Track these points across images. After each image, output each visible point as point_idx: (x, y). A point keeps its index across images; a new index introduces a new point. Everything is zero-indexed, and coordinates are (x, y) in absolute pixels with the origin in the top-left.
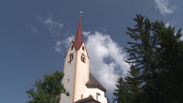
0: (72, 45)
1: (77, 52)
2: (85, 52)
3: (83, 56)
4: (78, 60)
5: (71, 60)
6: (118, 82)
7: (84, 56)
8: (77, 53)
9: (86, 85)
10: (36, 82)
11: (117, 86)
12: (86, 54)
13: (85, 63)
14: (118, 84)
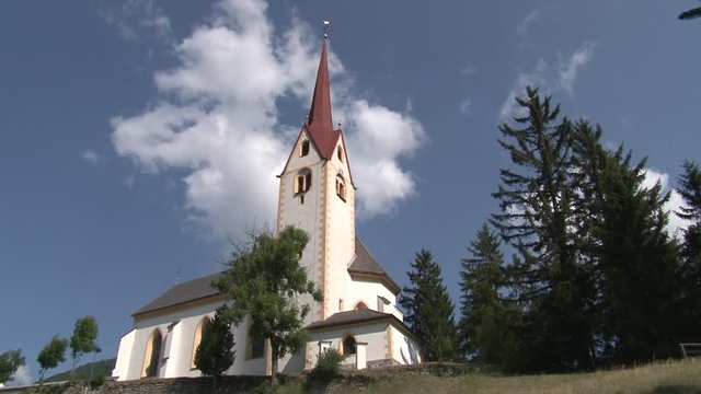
0: (304, 137)
1: (325, 164)
2: (344, 167)
3: (340, 181)
4: (329, 193)
5: (304, 189)
6: (415, 263)
7: (342, 178)
8: (325, 171)
9: (349, 271)
10: (234, 254)
11: (412, 276)
12: (346, 175)
13: (345, 201)
14: (416, 271)
